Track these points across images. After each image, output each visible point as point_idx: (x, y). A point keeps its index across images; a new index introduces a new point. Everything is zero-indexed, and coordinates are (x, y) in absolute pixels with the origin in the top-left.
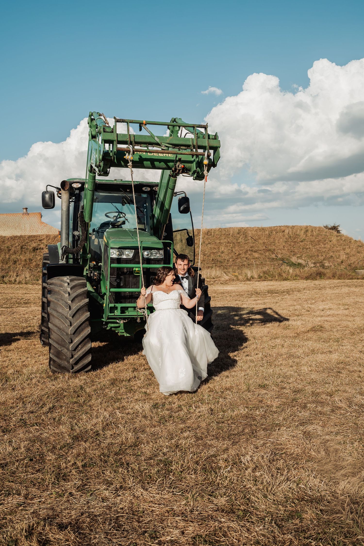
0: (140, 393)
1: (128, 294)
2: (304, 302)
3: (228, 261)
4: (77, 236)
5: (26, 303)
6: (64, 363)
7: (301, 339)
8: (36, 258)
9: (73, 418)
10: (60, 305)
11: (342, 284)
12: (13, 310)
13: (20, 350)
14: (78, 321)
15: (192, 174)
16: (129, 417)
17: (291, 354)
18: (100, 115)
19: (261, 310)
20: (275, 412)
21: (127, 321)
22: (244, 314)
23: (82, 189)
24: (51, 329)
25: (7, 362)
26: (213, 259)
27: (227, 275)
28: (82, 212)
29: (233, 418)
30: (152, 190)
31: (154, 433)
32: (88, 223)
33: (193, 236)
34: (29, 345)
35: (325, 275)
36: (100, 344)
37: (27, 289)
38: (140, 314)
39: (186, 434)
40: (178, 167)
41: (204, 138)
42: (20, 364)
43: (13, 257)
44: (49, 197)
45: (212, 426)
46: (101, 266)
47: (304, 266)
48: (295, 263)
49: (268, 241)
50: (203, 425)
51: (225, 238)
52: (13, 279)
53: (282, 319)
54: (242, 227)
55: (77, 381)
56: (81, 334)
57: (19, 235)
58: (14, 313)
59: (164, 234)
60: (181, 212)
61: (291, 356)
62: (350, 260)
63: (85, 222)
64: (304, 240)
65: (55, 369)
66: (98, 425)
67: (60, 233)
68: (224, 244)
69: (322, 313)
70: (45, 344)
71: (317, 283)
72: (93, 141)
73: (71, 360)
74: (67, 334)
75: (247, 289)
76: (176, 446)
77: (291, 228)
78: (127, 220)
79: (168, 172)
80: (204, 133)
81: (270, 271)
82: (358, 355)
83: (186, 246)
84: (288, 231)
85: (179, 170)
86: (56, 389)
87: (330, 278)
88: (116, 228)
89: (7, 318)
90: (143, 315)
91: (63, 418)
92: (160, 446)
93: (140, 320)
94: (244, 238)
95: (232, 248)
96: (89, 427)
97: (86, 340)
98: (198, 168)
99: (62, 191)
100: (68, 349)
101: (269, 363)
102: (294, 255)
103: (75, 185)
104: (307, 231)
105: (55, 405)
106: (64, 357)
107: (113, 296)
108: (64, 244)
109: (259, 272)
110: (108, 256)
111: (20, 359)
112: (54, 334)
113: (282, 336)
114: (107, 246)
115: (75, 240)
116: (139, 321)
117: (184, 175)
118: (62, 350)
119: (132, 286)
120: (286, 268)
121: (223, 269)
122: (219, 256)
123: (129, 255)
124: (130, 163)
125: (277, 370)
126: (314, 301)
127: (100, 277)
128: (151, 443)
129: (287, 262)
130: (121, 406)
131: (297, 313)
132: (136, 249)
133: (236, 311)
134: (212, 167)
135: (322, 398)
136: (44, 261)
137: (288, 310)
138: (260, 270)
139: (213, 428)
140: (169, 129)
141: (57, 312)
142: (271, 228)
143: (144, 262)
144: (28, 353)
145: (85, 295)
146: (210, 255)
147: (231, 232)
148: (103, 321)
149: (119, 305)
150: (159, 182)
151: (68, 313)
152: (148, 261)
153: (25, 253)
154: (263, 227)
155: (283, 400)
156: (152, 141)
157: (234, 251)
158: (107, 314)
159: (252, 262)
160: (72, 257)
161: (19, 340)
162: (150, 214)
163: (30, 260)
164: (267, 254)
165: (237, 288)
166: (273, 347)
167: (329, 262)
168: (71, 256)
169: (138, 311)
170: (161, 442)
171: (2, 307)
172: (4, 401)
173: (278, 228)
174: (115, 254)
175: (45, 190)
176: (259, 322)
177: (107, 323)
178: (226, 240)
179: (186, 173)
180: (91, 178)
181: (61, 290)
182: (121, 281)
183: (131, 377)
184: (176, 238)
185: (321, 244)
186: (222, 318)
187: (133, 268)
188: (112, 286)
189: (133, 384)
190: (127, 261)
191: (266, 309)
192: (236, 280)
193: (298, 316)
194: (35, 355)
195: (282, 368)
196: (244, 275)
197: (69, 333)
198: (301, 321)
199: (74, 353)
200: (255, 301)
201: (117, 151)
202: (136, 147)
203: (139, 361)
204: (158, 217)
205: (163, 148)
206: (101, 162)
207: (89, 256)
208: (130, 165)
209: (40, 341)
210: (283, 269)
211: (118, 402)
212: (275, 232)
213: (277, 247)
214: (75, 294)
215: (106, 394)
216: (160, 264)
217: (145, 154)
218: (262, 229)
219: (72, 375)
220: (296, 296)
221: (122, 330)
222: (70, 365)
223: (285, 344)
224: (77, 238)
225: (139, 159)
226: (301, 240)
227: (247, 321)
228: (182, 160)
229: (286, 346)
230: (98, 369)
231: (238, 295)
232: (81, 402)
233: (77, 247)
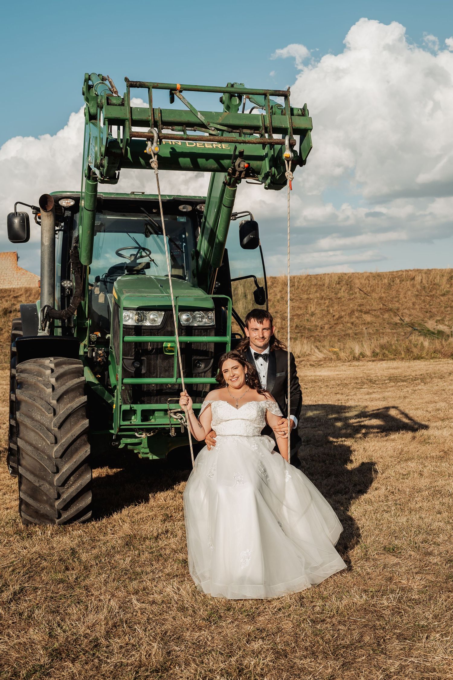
0: (176, 561)
1: (155, 389)
3: (321, 328)
4: (69, 288)
6: (45, 509)
9: (55, 612)
10: (37, 407)
14: (69, 435)
15: (263, 178)
16: (155, 608)
17: (437, 488)
18: (103, 79)
19: (380, 411)
20: (417, 602)
21: (152, 434)
22: (351, 418)
23: (75, 209)
24: (23, 450)
26: (297, 326)
27: (321, 352)
28: (76, 248)
29: (342, 613)
30: (194, 210)
31: (199, 642)
32: (86, 267)
33: (264, 287)
36: (109, 470)
38: (174, 421)
39: (256, 645)
40: (239, 167)
41: (283, 113)
44: (20, 222)
45: (304, 630)
46: (108, 339)
47: (448, 336)
48: (433, 330)
49: (387, 294)
50: (288, 626)
51: (316, 292)
53: (416, 426)
54: (345, 272)
55: (66, 539)
56: (74, 456)
59: (216, 284)
60: (245, 246)
63: (82, 265)
64: (448, 292)
65: (28, 518)
66: (98, 627)
68: (316, 300)
70: (15, 472)
72: (91, 124)
73: (57, 503)
74: (50, 458)
75: (354, 374)
76: (240, 671)
77: (426, 273)
78: (153, 260)
79: (222, 177)
80: (284, 106)
81: (391, 345)
83: (253, 304)
84: (420, 278)
85: (241, 172)
86: (29, 555)
88: (134, 274)
90: (180, 424)
91: (37, 612)
92: (210, 671)
93: (175, 432)
94: (347, 291)
95: (328, 307)
96: (82, 630)
97: (83, 467)
98: (273, 169)
99: (43, 213)
100: (51, 484)
102: (431, 317)
103: (64, 203)
105: (25, 587)
106: (45, 498)
107: (128, 391)
108: (46, 303)
109: (373, 346)
110: (119, 321)
112: (27, 457)
113: (418, 455)
114: (117, 305)
115: (66, 296)
116: (173, 433)
117: (250, 180)
118: (40, 486)
119: (160, 373)
120: (418, 338)
121: (314, 342)
122: (308, 320)
123: (155, 321)
124: (154, 159)
125: (415, 518)
127: (107, 358)
128: (193, 665)
129: (419, 328)
130: (141, 587)
131: (442, 415)
132: (167, 309)
133: (338, 413)
134: (298, 166)
136: (14, 332)
137: (425, 409)
138: (374, 343)
139: (306, 633)
140: (223, 103)
141: (33, 419)
142: (391, 273)
143: (182, 333)
145: (81, 389)
147: (327, 282)
148: (113, 434)
149: (139, 408)
150: (206, 195)
151: (52, 422)
152: (188, 330)
154: (378, 271)
155: (429, 577)
156: (193, 120)
157: (331, 311)
158: (118, 422)
159: (362, 329)
160: (60, 324)
162: (192, 251)
164: (386, 316)
165: (337, 373)
166: (403, 475)
168: (58, 323)
169: (171, 417)
170: (211, 662)
173: (404, 273)
174: (132, 318)
175: (13, 211)
176: (376, 430)
177: (119, 438)
178: (318, 295)
179: (253, 177)
180: (90, 188)
181: (39, 381)
182: (141, 364)
183: (160, 531)
184: (236, 292)
186: (314, 424)
187: (162, 343)
188: (126, 374)
189: (163, 545)
190: (153, 331)
191: (388, 408)
192: (335, 359)
193: (443, 420)
195: (423, 516)
196: (348, 351)
197: (54, 457)
198: (450, 429)
199: (61, 490)
200: (368, 394)
201: (131, 138)
202: (165, 131)
203: (175, 502)
204: (206, 255)
205: (211, 132)
206: (104, 158)
207: (89, 322)
208: (154, 165)
209: (7, 468)
210: (413, 340)
211: (136, 579)
212: (398, 281)
213: (402, 305)
214: (64, 388)
215: (115, 564)
216: (209, 336)
217: (180, 144)
218: (378, 276)
219: (59, 528)
220: (437, 385)
221: (146, 449)
222: (54, 510)
223: (425, 470)
224: (68, 292)
225: (170, 152)
226: (443, 292)
227: (357, 430)
228: (245, 154)
229: (426, 474)
230: (103, 518)
231: (339, 385)
232: (72, 579)
233: (68, 307)
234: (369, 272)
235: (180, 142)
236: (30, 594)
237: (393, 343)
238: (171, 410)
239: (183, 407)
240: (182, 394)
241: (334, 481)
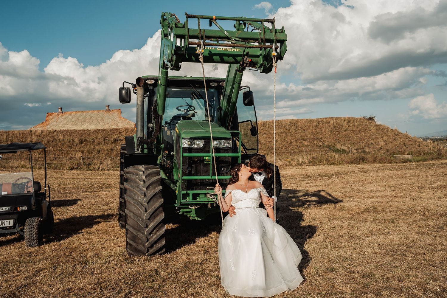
0: (213, 277)
1: (199, 182)
2: (353, 185)
3: (281, 148)
4: (151, 128)
5: (107, 188)
6: (140, 247)
7: (357, 220)
8: (117, 148)
10: (136, 192)
11: (384, 168)
12: (96, 194)
13: (100, 232)
14: (153, 207)
15: (259, 67)
17: (351, 235)
18: (171, 15)
19: (315, 193)
21: (198, 207)
22: (300, 196)
23: (155, 85)
24: (128, 216)
25: (88, 244)
27: (281, 161)
28: (156, 106)
30: (219, 85)
32: (161, 116)
33: (256, 127)
34: (108, 227)
35: (367, 159)
36: (173, 226)
37: (109, 175)
38: (210, 200)
40: (246, 61)
41: (271, 32)
42: (100, 247)
43: (97, 147)
44: (125, 92)
46: (173, 155)
47: (348, 152)
48: (340, 149)
49: (316, 131)
52: (97, 166)
53: (336, 201)
54: (293, 119)
55: (152, 264)
56: (156, 219)
57: (102, 128)
58: (97, 196)
59: (231, 125)
60: (246, 105)
61: (352, 238)
62: (388, 146)
63: (159, 115)
64: (347, 129)
65: (131, 252)
67: (136, 125)
68: (278, 134)
69: (371, 195)
70: (123, 227)
71: (360, 167)
72: (165, 39)
73: (146, 244)
74: (143, 219)
75: (299, 173)
77: (335, 119)
78: (196, 113)
79: (235, 67)
80: (271, 28)
81: (318, 157)
82: (417, 237)
83: (250, 136)
84: (333, 122)
85: (247, 64)
86: (132, 273)
87: (371, 162)
88: (186, 120)
89: (90, 202)
90: (213, 201)
93: (211, 206)
94: (294, 129)
95: (284, 137)
97: (160, 225)
98: (265, 62)
99: (138, 88)
100: (143, 234)
101: (332, 245)
102: (339, 142)
103: (149, 82)
104: (349, 122)
105: (131, 291)
106: (140, 241)
107: (185, 183)
108: (139, 136)
109: (309, 157)
110: (180, 146)
111: (100, 241)
112: (130, 219)
113: (339, 217)
114: (178, 137)
115: (149, 132)
116: (209, 206)
117: (251, 68)
118: (138, 235)
119: (202, 174)
120: (332, 154)
121: (278, 156)
123: (199, 145)
124: (201, 56)
125: (342, 251)
126: (361, 184)
127: (172, 165)
129: (332, 148)
130: (195, 291)
131: (349, 194)
132: (207, 139)
133: (293, 194)
134: (279, 60)
135: (394, 284)
136: (122, 151)
137: (340, 191)
140: (236, 28)
141: (133, 199)
142: (318, 119)
144: (108, 235)
145: (159, 182)
146: (265, 144)
147: (284, 124)
148: (176, 207)
149: (191, 192)
150: (226, 78)
151: (143, 200)
152: (217, 150)
153: (107, 144)
154: (311, 119)
155: (354, 285)
156: (222, 35)
157: (286, 140)
158: (179, 200)
159: (303, 149)
161: (100, 222)
162: (218, 107)
163: (112, 150)
164: (315, 142)
165: (291, 172)
166: (332, 228)
167: (370, 148)
168: (145, 146)
169: (208, 197)
171: (87, 192)
172: (82, 287)
173: (324, 120)
174: (187, 144)
175: (122, 87)
176: (315, 203)
177: (179, 208)
178: (279, 131)
179: (253, 66)
180: (164, 73)
181: (137, 178)
182: (192, 168)
183: (203, 260)
184: (241, 129)
185: (362, 133)
186: (281, 200)
187: (203, 157)
188: (184, 174)
189: (205, 268)
190: (198, 150)
191: (319, 191)
192: (289, 165)
193: (350, 197)
194: (114, 237)
195: (346, 251)
196: (296, 161)
197: (145, 219)
198: (354, 202)
199: (149, 237)
200: (308, 183)
201: (189, 45)
202: (207, 41)
203: (210, 243)
204: (225, 109)
205: (232, 42)
206: (174, 56)
207: (162, 146)
208: (201, 60)
209: (118, 224)
210: (330, 155)
211: (191, 287)
212: (321, 123)
213: (324, 136)
214: (150, 182)
215: (180, 278)
216: (229, 153)
217: (214, 49)
218: (311, 121)
219: (148, 258)
220: (344, 178)
221: (194, 215)
222: (145, 248)
223: (344, 225)
224: (151, 130)
225: (209, 53)
226: (345, 129)
227: (304, 203)
228: (249, 54)
229: (345, 227)
230: (171, 252)
231: (292, 179)
232: (156, 287)
233: (151, 138)
234: (306, 119)
235: (214, 48)
236: (134, 295)
237: (319, 156)
238: (208, 193)
239: (217, 193)
240: (216, 185)
241: (295, 231)
